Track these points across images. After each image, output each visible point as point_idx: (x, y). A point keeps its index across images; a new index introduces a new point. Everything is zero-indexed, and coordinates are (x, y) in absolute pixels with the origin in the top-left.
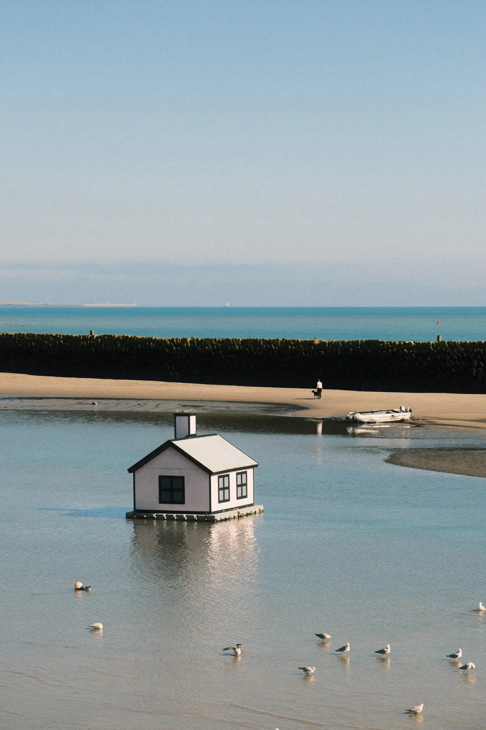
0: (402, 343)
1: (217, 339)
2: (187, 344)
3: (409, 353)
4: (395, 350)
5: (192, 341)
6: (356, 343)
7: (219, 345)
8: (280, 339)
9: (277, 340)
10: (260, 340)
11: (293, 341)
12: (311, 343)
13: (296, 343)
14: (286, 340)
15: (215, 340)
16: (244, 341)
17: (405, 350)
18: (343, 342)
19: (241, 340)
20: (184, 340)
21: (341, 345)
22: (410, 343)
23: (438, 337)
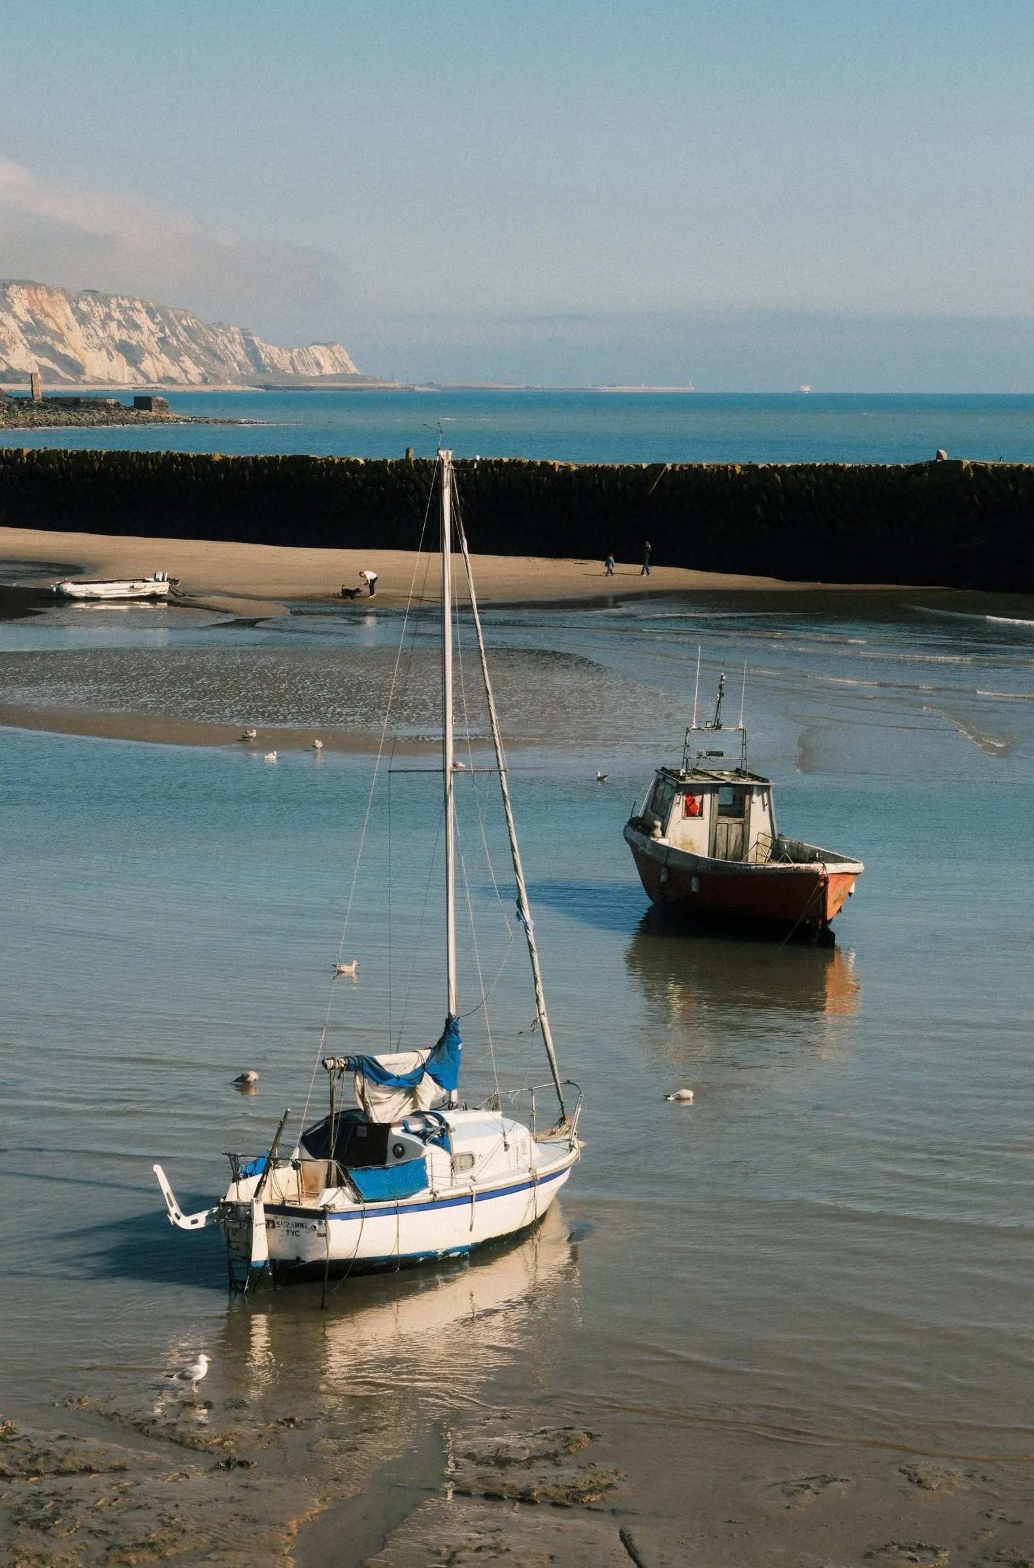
0: (344, 461)
1: (69, 451)
2: (22, 459)
3: (354, 479)
4: (331, 473)
5: (30, 455)
6: (273, 461)
7: (71, 461)
8: (163, 452)
9: (158, 453)
10: (133, 453)
11: (181, 455)
12: (208, 458)
13: (185, 458)
14: (172, 453)
15: (66, 451)
16: (110, 455)
17: (348, 473)
18: (255, 459)
19: (104, 452)
20: (19, 452)
21: (251, 463)
22: (357, 462)
23: (408, 451)
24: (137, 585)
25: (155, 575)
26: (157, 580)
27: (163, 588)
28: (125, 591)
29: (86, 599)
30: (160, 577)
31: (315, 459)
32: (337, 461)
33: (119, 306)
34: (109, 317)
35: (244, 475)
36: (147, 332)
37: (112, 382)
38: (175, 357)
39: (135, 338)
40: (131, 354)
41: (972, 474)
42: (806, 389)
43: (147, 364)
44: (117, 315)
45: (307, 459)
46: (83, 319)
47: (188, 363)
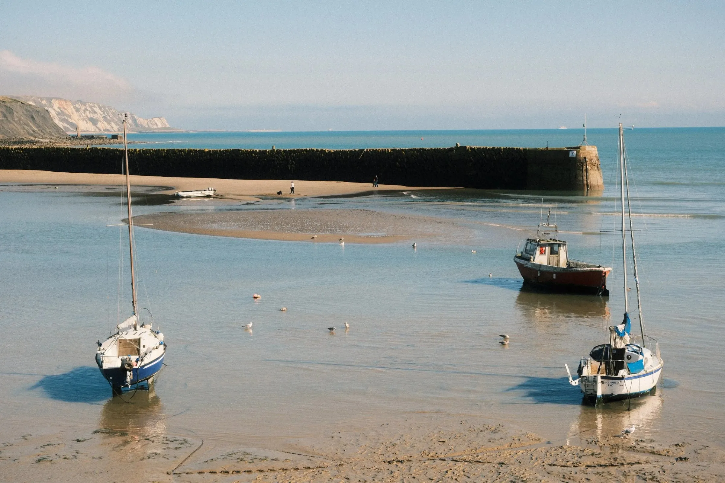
0: (252, 151)
1: (153, 149)
2: (137, 152)
3: (255, 156)
4: (248, 155)
5: (140, 151)
6: (227, 151)
7: (154, 153)
8: (187, 149)
9: (185, 149)
10: (176, 150)
11: (194, 150)
12: (203, 151)
13: (195, 151)
14: (190, 150)
15: (152, 150)
16: (168, 151)
17: (253, 155)
18: (220, 151)
19: (166, 149)
20: (135, 150)
21: (219, 152)
22: (256, 151)
23: (273, 147)
24: (203, 192)
25: (208, 189)
26: (209, 190)
27: (211, 193)
28: (199, 194)
29: (187, 197)
30: (210, 189)
31: (241, 150)
32: (249, 151)
33: (89, 106)
34: (86, 109)
35: (217, 156)
36: (99, 113)
37: (88, 131)
38: (109, 122)
39: (95, 116)
40: (94, 122)
41: (470, 151)
42: (330, 130)
43: (99, 125)
44: (89, 109)
45: (239, 150)
46: (77, 110)
47: (113, 124)
